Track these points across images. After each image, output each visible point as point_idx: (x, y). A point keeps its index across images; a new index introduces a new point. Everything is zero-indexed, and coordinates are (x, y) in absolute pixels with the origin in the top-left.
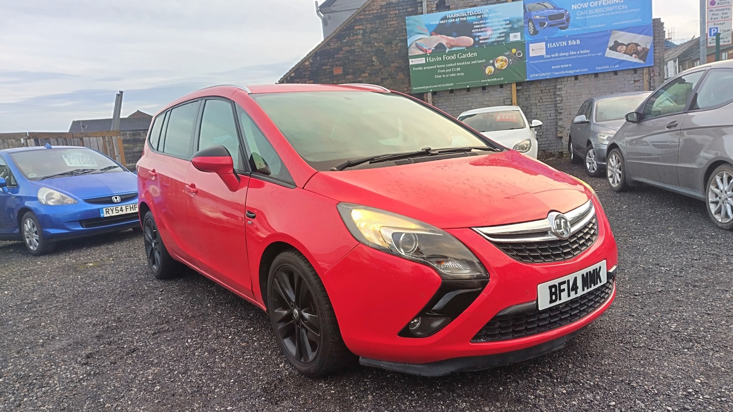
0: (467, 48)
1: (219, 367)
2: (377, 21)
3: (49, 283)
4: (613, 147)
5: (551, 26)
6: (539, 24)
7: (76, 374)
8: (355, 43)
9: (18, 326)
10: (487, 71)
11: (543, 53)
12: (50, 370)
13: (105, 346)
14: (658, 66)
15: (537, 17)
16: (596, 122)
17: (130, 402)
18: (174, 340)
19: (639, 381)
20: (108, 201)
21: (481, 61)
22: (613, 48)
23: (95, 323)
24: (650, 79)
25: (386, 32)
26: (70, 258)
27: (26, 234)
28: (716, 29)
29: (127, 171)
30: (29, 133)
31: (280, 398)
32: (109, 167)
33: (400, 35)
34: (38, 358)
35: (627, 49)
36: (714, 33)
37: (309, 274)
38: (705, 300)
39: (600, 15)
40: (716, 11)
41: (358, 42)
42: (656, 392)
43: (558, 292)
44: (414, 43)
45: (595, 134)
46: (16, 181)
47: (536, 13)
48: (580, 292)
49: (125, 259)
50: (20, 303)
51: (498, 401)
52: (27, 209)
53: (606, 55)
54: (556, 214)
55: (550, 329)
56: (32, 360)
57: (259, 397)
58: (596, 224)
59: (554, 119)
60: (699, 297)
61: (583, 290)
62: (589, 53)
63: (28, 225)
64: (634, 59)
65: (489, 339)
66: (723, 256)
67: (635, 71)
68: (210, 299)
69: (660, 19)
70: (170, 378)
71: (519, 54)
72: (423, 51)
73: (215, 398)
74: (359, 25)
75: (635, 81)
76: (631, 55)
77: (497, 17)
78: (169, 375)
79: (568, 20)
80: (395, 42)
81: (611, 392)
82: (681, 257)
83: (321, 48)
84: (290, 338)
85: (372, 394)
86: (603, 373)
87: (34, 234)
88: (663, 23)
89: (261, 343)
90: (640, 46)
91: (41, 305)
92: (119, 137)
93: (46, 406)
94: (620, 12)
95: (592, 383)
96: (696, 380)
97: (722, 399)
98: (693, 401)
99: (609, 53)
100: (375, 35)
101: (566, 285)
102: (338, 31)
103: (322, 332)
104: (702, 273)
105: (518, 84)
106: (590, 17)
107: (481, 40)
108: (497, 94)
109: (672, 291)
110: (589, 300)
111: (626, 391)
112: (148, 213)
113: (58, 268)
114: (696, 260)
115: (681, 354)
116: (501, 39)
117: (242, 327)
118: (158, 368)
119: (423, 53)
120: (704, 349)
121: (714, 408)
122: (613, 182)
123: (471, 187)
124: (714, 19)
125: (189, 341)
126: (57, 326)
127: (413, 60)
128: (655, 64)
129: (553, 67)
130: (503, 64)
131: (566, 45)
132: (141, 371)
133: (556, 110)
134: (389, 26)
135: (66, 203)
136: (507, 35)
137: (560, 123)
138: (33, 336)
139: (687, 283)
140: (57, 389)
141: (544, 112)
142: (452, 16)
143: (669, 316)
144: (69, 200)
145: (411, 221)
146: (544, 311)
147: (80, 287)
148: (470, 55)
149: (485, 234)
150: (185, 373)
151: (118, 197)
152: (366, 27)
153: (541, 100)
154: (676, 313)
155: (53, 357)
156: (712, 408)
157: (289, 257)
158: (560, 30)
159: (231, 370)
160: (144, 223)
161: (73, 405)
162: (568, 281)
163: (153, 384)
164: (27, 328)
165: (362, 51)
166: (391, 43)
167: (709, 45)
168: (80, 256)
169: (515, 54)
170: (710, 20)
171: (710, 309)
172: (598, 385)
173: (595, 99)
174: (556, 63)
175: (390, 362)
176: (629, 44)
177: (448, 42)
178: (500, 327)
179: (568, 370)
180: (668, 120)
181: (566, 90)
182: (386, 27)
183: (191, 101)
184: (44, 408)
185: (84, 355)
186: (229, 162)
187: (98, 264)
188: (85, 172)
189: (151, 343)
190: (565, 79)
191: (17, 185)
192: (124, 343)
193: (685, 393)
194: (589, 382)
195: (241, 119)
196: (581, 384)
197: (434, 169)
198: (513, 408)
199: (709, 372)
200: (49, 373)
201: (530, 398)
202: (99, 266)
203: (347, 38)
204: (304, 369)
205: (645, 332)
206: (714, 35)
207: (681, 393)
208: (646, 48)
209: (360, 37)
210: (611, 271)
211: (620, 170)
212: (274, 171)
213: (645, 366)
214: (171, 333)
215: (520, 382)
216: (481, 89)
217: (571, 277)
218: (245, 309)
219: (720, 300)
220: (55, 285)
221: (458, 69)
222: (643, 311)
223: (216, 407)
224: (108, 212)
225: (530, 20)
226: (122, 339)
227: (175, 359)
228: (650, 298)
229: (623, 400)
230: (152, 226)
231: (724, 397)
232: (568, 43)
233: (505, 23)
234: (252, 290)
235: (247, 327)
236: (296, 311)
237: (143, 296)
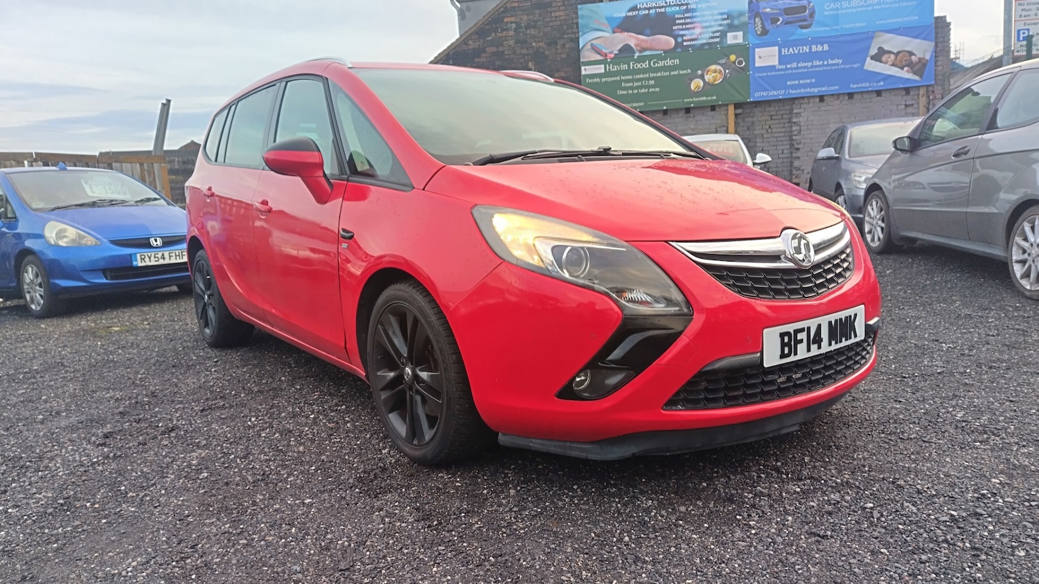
0: (665, 52)
1: (294, 451)
2: (536, 11)
3: (55, 350)
4: (873, 189)
5: (787, 23)
6: (769, 21)
7: (87, 456)
8: (505, 42)
9: (9, 400)
10: (693, 87)
11: (775, 62)
12: (51, 451)
13: (131, 425)
14: (941, 85)
15: (768, 10)
16: (850, 156)
17: (163, 492)
18: (233, 418)
19: (909, 479)
20: (145, 244)
21: (685, 72)
22: (877, 58)
23: (118, 398)
24: (929, 103)
25: (549, 27)
26: (88, 321)
27: (26, 287)
28: (1026, 32)
29: (173, 205)
30: (36, 153)
31: (382, 489)
32: (147, 199)
33: (568, 31)
34: (35, 436)
35: (896, 59)
36: (1023, 37)
37: (428, 311)
38: (1005, 384)
39: (858, 10)
40: (1028, 4)
41: (508, 41)
42: (934, 493)
43: (792, 343)
44: (589, 44)
45: (848, 174)
46: (14, 212)
47: (765, 5)
48: (825, 348)
49: (166, 323)
50: (13, 372)
51: (700, 499)
52: (29, 252)
53: (865, 68)
54: (792, 232)
55: (779, 398)
56: (27, 439)
57: (351, 487)
58: (851, 256)
59: (787, 158)
60: (998, 380)
61: (830, 344)
62: (842, 64)
63: (29, 275)
64: (905, 74)
65: (689, 406)
66: (1032, 332)
67: (907, 90)
68: (285, 372)
69: (945, 17)
70: (224, 463)
71: (740, 63)
72: (602, 56)
73: (288, 488)
74: (511, 16)
75: (906, 106)
76: (902, 68)
77: (709, 8)
78: (222, 460)
79: (812, 15)
80: (561, 42)
81: (866, 492)
82: (971, 332)
83: (454, 48)
84: (397, 413)
85: (515, 488)
86: (855, 469)
87: (37, 288)
88: (950, 24)
89: (357, 424)
90: (915, 55)
91: (42, 375)
92: (163, 165)
93: (43, 494)
94: (887, 6)
95: (838, 480)
96: (993, 480)
97: (1031, 503)
98: (988, 505)
99: (871, 65)
100: (532, 31)
101: (805, 333)
102: (480, 23)
103: (445, 396)
104: (1001, 352)
105: (737, 106)
106: (845, 11)
107: (686, 41)
108: (706, 119)
109: (957, 372)
110: (837, 361)
111: (889, 491)
112: (200, 253)
113: (69, 332)
114: (993, 336)
115: (971, 448)
116: (715, 40)
117: (330, 405)
118: (207, 451)
119: (602, 58)
120: (1004, 443)
121: (1020, 515)
122: (873, 240)
123: (670, 191)
124: (1025, 16)
125: (253, 419)
126: (64, 401)
127: (587, 67)
128: (936, 82)
129: (789, 83)
130: (717, 77)
131: (808, 51)
132: (181, 454)
133: (792, 145)
134: (554, 19)
135: (85, 244)
136: (723, 35)
137: (796, 163)
138: (29, 411)
139: (980, 363)
140: (60, 474)
141: (775, 148)
142: (645, 6)
143: (954, 403)
144: (89, 240)
145: (581, 230)
146: (773, 370)
147: (99, 355)
148: (669, 62)
149: (689, 252)
150: (245, 457)
151: (158, 239)
152: (521, 19)
153: (770, 130)
154: (963, 399)
155: (57, 436)
156: (1016, 514)
157: (401, 290)
158: (800, 29)
159: (313, 456)
160: (194, 268)
161: (81, 493)
162: (809, 329)
163: (198, 470)
164: (21, 402)
165: (514, 53)
166: (556, 43)
167: (1016, 54)
168: (102, 319)
169: (734, 62)
170: (1018, 18)
171: (1014, 394)
172: (847, 482)
173: (849, 126)
174: (792, 77)
175: (543, 439)
176: (899, 53)
177: (639, 42)
178: (707, 390)
179: (803, 464)
180: (955, 146)
181: (806, 115)
182: (549, 19)
183: (266, 86)
184: (40, 496)
185: (100, 435)
186: (317, 161)
187: (127, 329)
188: (113, 203)
189: (198, 422)
190: (806, 101)
191: (15, 218)
192: (160, 420)
193: (976, 495)
194: (834, 478)
195: (336, 102)
196: (823, 482)
197: (614, 169)
198: (722, 508)
199: (1012, 470)
200: (49, 455)
201: (747, 497)
202: (128, 331)
203: (493, 34)
204: (418, 453)
205: (917, 421)
206: (1023, 40)
207: (970, 495)
208: (923, 59)
209: (511, 33)
210: (871, 322)
211: (883, 221)
212: (382, 170)
213: (917, 462)
214: (227, 410)
215: (732, 477)
216: (684, 111)
217: (812, 323)
218: (335, 384)
219: (1029, 384)
220: (63, 352)
221: (652, 82)
222: (914, 396)
223: (289, 500)
224: (144, 259)
225: (757, 14)
226: (156, 417)
227: (232, 440)
228: (925, 381)
229: (885, 502)
230: (205, 272)
231: (1034, 501)
232: (810, 49)
233: (720, 17)
234: (346, 348)
235: (337, 405)
236: (408, 370)
237: (189, 367)
